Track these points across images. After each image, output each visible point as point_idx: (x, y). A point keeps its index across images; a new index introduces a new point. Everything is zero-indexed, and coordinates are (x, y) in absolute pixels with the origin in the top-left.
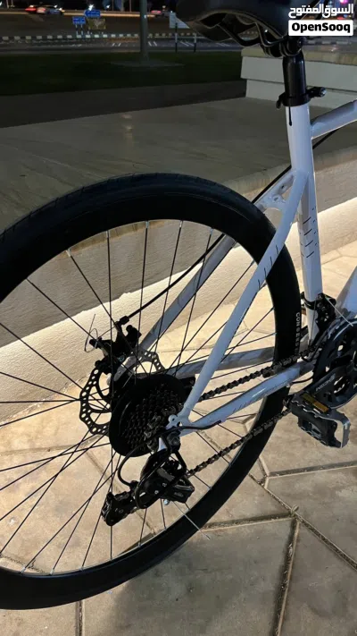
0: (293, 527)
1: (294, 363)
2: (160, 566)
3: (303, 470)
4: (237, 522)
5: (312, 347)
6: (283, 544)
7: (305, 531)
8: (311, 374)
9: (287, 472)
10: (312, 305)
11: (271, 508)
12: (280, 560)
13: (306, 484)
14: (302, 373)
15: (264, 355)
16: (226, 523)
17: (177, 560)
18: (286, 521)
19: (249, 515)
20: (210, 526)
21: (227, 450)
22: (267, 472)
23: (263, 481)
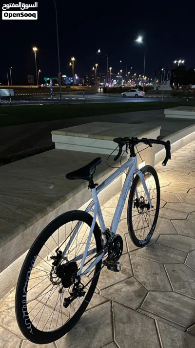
0: (111, 303)
1: (102, 252)
2: (76, 326)
3: (110, 286)
4: (95, 307)
5: (106, 245)
6: (110, 308)
7: (115, 303)
8: (107, 253)
9: (105, 288)
10: (104, 234)
11: (104, 300)
12: (110, 313)
13: (112, 290)
14: (105, 254)
15: (93, 251)
16: (91, 308)
17: (80, 323)
18: (109, 302)
19: (97, 304)
20: (87, 310)
21: (88, 284)
22: (100, 290)
23: (99, 293)
